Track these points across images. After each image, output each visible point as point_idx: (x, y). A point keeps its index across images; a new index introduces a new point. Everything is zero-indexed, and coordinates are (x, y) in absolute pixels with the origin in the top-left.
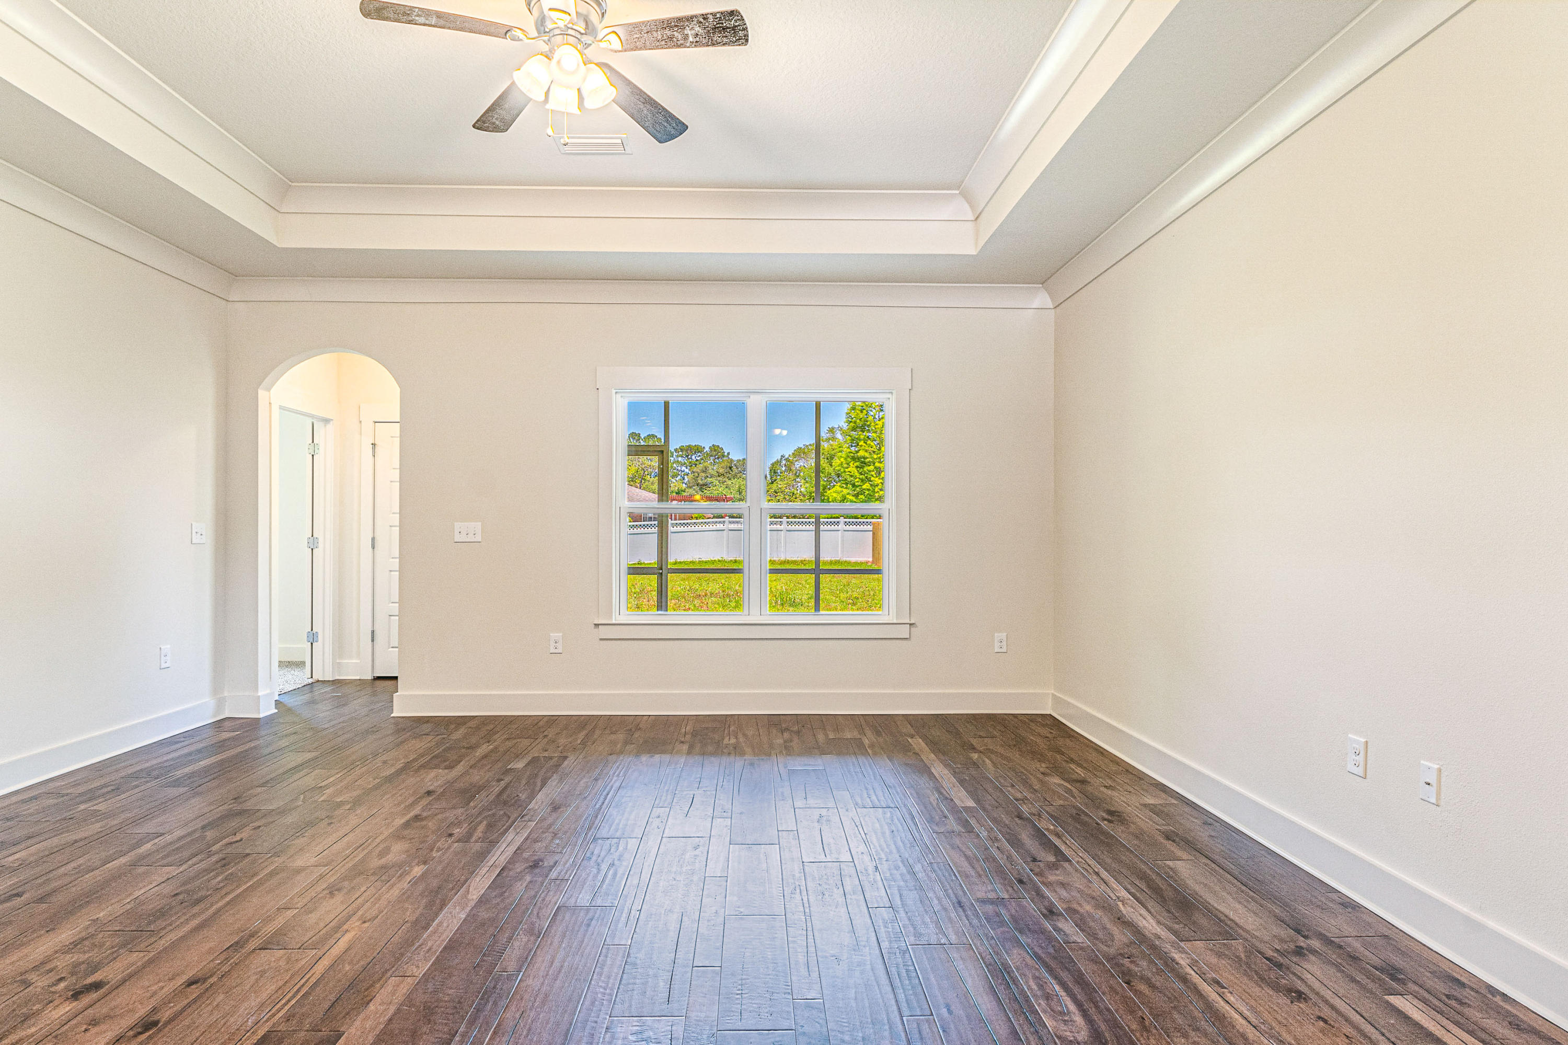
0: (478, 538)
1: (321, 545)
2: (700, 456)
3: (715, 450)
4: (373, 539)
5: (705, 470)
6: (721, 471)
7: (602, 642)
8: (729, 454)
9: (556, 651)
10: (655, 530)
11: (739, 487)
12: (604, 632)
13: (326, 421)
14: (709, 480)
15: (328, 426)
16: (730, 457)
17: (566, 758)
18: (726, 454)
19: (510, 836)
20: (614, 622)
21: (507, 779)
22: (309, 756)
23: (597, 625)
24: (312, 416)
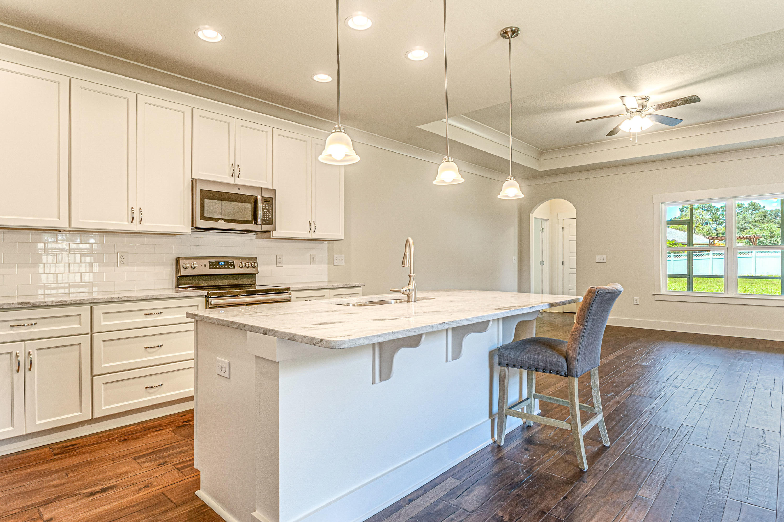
0: (605, 261)
1: (545, 264)
2: (740, 210)
3: (753, 205)
4: (563, 262)
5: (745, 218)
6: (757, 219)
7: (656, 301)
8: (764, 207)
9: (636, 304)
10: (686, 258)
11: (771, 229)
12: (657, 297)
13: (547, 220)
14: (747, 225)
15: (547, 222)
16: (765, 209)
17: (640, 338)
18: (762, 207)
19: (620, 351)
20: (661, 294)
21: (618, 340)
22: (551, 328)
23: (654, 295)
24: (542, 219)
